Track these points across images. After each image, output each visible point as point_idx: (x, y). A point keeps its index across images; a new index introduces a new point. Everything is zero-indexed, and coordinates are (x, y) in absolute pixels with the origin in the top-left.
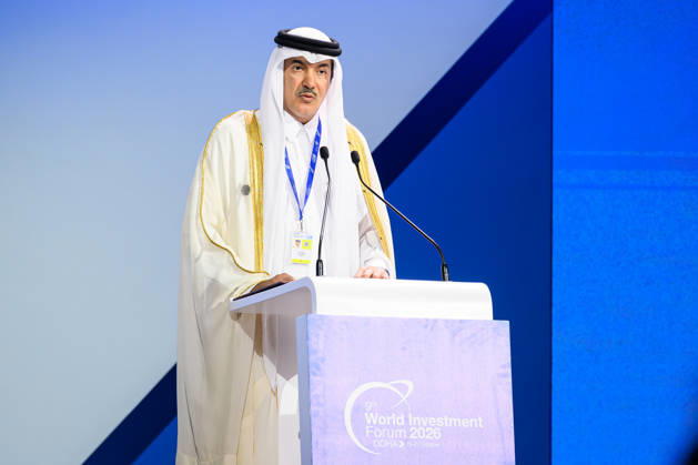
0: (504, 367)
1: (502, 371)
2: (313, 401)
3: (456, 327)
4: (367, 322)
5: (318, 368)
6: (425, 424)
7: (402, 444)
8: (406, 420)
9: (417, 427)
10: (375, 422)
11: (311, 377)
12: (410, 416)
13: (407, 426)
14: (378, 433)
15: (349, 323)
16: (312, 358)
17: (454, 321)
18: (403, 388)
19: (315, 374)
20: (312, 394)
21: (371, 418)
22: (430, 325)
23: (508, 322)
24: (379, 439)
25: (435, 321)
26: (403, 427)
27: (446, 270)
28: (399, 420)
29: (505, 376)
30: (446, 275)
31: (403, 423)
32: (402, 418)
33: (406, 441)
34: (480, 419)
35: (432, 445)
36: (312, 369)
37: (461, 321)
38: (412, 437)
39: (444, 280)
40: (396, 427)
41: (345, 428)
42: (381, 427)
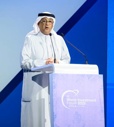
0: (102, 86)
1: (101, 87)
2: (54, 95)
3: (89, 76)
4: (67, 75)
5: (55, 87)
6: (82, 101)
7: (76, 106)
8: (77, 100)
9: (80, 102)
10: (69, 100)
11: (53, 89)
12: (78, 99)
13: (77, 102)
14: (70, 103)
15: (63, 75)
16: (53, 84)
17: (89, 75)
18: (76, 92)
19: (54, 88)
20: (54, 93)
21: (68, 100)
22: (83, 76)
23: (102, 75)
24: (70, 105)
25: (84, 75)
26: (76, 102)
27: (87, 61)
28: (75, 100)
29: (102, 88)
30: (87, 63)
31: (76, 101)
32: (76, 99)
33: (77, 105)
34: (95, 100)
35: (83, 106)
36: (53, 87)
37: (91, 75)
38: (78, 104)
39: (86, 64)
40: (74, 102)
41: (61, 102)
42: (71, 102)
